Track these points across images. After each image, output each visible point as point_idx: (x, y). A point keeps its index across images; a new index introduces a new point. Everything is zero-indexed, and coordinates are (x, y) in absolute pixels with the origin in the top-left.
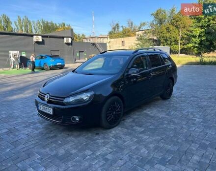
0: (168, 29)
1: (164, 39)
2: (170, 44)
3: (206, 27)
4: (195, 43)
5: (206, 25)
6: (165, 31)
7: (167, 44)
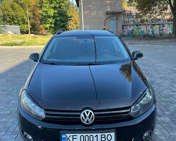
0: (12, 7)
1: (10, 18)
2: (18, 23)
3: (58, 8)
4: (51, 23)
5: (58, 6)
6: (10, 9)
7: (15, 24)
